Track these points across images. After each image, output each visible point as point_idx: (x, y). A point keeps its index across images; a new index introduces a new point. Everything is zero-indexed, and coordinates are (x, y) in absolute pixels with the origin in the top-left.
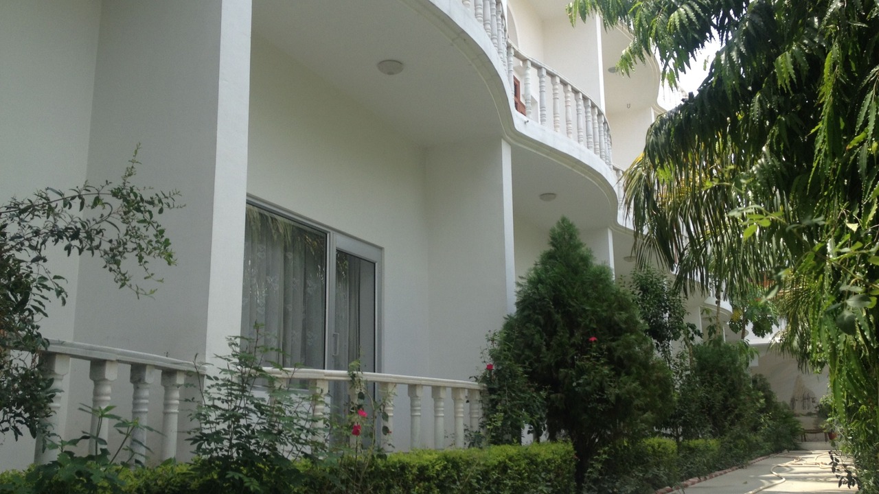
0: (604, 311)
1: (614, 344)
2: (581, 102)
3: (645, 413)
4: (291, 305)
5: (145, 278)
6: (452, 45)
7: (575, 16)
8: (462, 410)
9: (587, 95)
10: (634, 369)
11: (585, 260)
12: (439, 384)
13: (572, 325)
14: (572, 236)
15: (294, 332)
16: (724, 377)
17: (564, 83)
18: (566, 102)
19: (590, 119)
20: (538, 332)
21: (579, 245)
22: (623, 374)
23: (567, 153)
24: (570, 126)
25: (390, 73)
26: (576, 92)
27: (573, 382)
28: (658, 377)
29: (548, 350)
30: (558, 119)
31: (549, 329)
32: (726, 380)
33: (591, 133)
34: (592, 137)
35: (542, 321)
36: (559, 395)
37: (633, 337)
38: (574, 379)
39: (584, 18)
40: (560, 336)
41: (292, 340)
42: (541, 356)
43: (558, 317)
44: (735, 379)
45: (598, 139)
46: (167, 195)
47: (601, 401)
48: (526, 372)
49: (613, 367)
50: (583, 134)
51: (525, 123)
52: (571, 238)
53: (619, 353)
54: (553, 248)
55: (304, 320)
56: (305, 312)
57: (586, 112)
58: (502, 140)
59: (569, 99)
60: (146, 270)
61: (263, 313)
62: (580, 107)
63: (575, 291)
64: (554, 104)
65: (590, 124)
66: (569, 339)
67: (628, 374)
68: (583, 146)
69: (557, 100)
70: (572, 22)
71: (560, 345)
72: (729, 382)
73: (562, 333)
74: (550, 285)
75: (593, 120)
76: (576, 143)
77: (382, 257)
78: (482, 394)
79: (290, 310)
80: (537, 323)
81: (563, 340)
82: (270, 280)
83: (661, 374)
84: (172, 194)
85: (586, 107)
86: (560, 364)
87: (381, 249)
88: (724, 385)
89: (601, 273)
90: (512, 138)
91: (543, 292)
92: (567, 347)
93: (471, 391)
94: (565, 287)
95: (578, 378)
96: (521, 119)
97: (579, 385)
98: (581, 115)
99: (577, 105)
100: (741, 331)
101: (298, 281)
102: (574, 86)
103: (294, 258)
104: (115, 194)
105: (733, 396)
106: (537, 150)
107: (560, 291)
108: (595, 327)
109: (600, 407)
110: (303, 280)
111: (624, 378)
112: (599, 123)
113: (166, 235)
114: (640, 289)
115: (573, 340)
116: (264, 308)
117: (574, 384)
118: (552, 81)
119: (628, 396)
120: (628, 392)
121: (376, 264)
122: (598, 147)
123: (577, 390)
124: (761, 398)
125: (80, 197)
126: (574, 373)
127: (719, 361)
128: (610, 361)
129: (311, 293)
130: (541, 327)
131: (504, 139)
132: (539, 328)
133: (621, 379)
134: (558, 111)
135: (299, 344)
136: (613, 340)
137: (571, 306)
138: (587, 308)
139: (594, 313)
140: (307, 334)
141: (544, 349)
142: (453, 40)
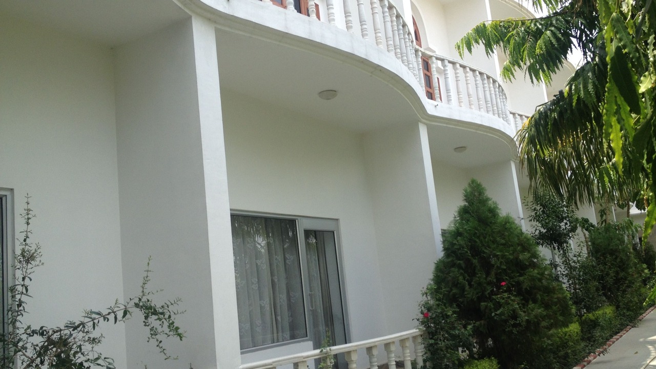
0: (510, 254)
1: (521, 278)
2: (479, 77)
3: (549, 331)
4: (276, 277)
5: (165, 359)
6: (371, 76)
7: (463, 50)
8: (409, 354)
9: (482, 71)
10: (539, 296)
11: (493, 212)
12: (388, 341)
13: (487, 266)
14: (480, 193)
15: (281, 296)
16: (614, 257)
17: (464, 67)
18: (466, 80)
19: (487, 89)
20: (461, 274)
21: (488, 199)
22: (531, 302)
23: (471, 121)
24: (471, 99)
25: (328, 99)
26: (473, 71)
27: (492, 313)
28: (558, 298)
29: (470, 288)
30: (461, 96)
31: (470, 270)
32: (616, 258)
33: (489, 99)
34: (490, 102)
35: (463, 265)
36: (482, 322)
37: (536, 271)
38: (493, 310)
39: (470, 50)
40: (479, 277)
41: (280, 302)
42: (466, 293)
43: (475, 261)
44: (624, 258)
45: (495, 102)
46: (173, 302)
47: (515, 325)
48: (454, 312)
49: (522, 298)
50: (482, 102)
51: (436, 106)
52: (480, 195)
53: (526, 285)
54: (467, 204)
55: (287, 284)
56: (287, 278)
57: (483, 84)
58: (419, 123)
59: (468, 78)
60: (165, 354)
61: (257, 288)
62: (478, 82)
63: (487, 240)
64: (457, 85)
65: (488, 93)
66: (486, 279)
67: (535, 301)
68: (483, 112)
69: (459, 82)
70: (461, 55)
71: (480, 284)
72: (618, 260)
73: (480, 275)
74: (467, 237)
75: (489, 88)
76: (477, 112)
77: (338, 226)
78: (423, 337)
79: (276, 280)
80: (460, 267)
81: (481, 280)
82: (259, 262)
83: (560, 296)
84: (176, 301)
85: (483, 80)
86: (482, 298)
87: (337, 220)
88: (615, 263)
89: (506, 224)
90: (426, 120)
91: (462, 243)
92: (485, 285)
93: (415, 338)
94: (478, 237)
95: (496, 309)
96: (432, 104)
97: (496, 314)
98: (479, 88)
99: (476, 81)
100: (627, 207)
101: (280, 258)
102: (471, 67)
103: (274, 241)
104: (137, 305)
105: (623, 270)
106: (447, 124)
107: (475, 242)
108: (505, 267)
109: (515, 331)
110: (283, 256)
111: (531, 305)
112: (494, 88)
113: (176, 325)
114: (540, 206)
115: (489, 279)
116: (257, 285)
117: (493, 314)
118: (453, 67)
119: (536, 320)
120: (536, 317)
121: (335, 232)
122: (495, 108)
123: (496, 318)
124: (645, 269)
125: (114, 312)
126: (492, 306)
127: (609, 245)
128: (520, 293)
129: (289, 263)
130: (463, 269)
131: (421, 122)
132: (461, 271)
133: (529, 306)
134: (461, 90)
135: (285, 304)
136: (521, 275)
137: (484, 253)
138: (498, 253)
139: (503, 256)
140: (291, 294)
141: (467, 287)
142: (372, 73)
